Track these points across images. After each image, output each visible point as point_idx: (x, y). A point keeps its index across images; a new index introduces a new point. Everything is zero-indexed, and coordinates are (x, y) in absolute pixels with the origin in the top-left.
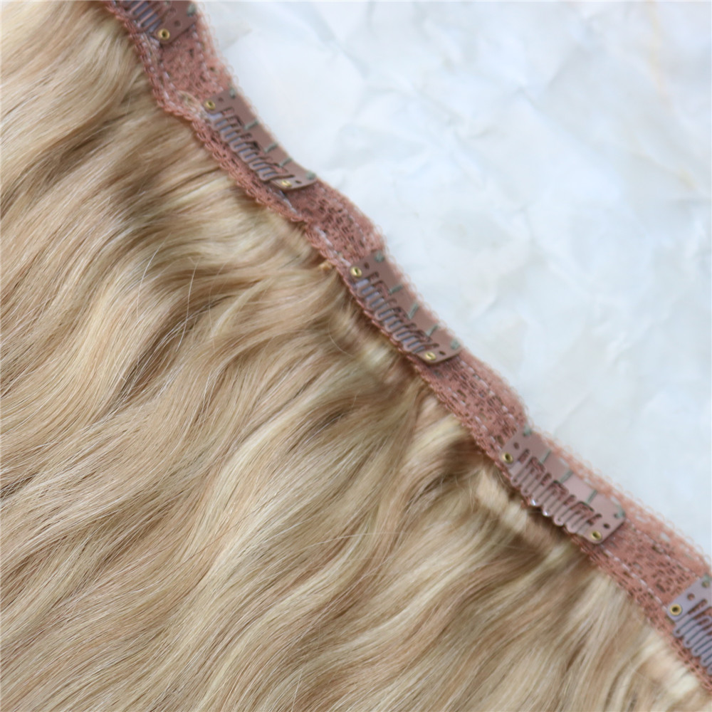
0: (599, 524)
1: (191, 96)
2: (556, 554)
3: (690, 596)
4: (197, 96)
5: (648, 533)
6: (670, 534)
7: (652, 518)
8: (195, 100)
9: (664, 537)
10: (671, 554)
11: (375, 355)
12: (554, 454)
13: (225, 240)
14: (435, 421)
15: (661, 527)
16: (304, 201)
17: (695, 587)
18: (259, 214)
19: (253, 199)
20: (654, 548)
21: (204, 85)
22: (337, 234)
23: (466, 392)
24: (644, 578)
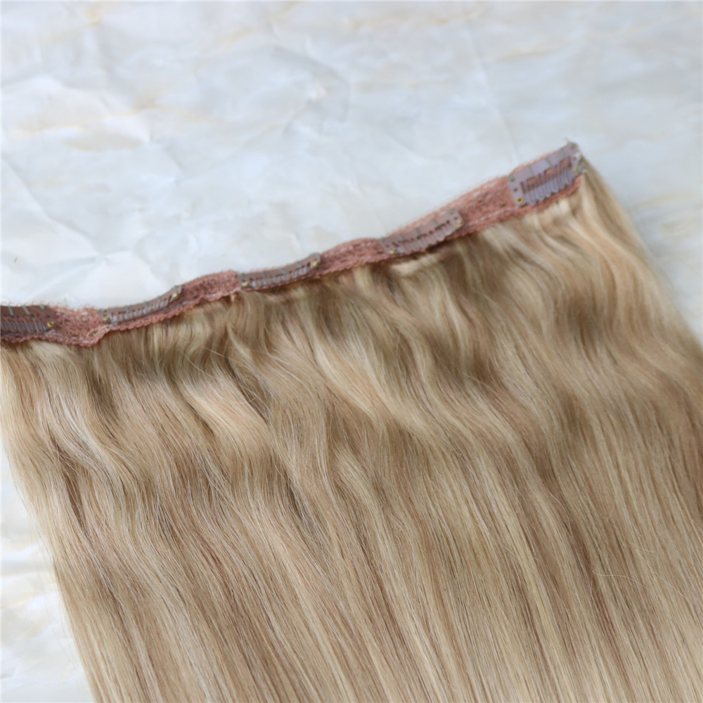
0: (452, 222)
1: (92, 330)
2: (460, 248)
3: (516, 190)
4: (94, 327)
5: (470, 201)
6: (476, 190)
7: (463, 196)
8: (96, 329)
9: (476, 194)
10: (487, 194)
11: (299, 293)
12: (402, 233)
13: (191, 338)
14: (354, 280)
15: (469, 194)
16: (189, 296)
17: (512, 185)
18: (185, 317)
19: (174, 317)
20: (480, 202)
21: (90, 323)
22: (217, 289)
23: (344, 259)
24: (494, 211)
